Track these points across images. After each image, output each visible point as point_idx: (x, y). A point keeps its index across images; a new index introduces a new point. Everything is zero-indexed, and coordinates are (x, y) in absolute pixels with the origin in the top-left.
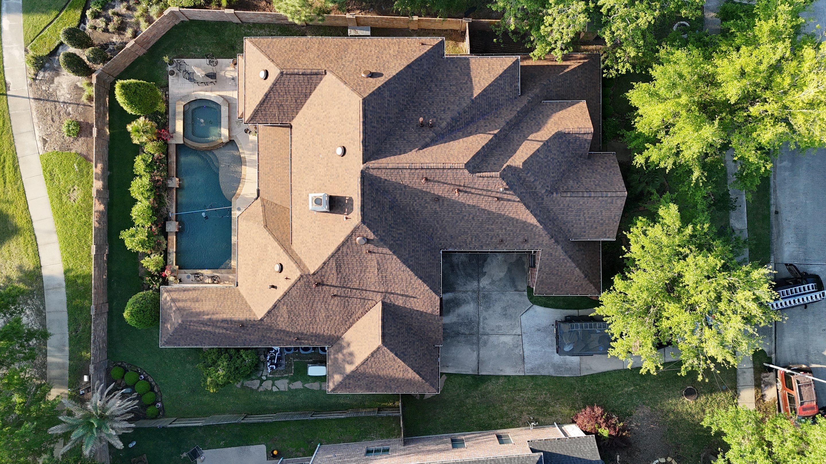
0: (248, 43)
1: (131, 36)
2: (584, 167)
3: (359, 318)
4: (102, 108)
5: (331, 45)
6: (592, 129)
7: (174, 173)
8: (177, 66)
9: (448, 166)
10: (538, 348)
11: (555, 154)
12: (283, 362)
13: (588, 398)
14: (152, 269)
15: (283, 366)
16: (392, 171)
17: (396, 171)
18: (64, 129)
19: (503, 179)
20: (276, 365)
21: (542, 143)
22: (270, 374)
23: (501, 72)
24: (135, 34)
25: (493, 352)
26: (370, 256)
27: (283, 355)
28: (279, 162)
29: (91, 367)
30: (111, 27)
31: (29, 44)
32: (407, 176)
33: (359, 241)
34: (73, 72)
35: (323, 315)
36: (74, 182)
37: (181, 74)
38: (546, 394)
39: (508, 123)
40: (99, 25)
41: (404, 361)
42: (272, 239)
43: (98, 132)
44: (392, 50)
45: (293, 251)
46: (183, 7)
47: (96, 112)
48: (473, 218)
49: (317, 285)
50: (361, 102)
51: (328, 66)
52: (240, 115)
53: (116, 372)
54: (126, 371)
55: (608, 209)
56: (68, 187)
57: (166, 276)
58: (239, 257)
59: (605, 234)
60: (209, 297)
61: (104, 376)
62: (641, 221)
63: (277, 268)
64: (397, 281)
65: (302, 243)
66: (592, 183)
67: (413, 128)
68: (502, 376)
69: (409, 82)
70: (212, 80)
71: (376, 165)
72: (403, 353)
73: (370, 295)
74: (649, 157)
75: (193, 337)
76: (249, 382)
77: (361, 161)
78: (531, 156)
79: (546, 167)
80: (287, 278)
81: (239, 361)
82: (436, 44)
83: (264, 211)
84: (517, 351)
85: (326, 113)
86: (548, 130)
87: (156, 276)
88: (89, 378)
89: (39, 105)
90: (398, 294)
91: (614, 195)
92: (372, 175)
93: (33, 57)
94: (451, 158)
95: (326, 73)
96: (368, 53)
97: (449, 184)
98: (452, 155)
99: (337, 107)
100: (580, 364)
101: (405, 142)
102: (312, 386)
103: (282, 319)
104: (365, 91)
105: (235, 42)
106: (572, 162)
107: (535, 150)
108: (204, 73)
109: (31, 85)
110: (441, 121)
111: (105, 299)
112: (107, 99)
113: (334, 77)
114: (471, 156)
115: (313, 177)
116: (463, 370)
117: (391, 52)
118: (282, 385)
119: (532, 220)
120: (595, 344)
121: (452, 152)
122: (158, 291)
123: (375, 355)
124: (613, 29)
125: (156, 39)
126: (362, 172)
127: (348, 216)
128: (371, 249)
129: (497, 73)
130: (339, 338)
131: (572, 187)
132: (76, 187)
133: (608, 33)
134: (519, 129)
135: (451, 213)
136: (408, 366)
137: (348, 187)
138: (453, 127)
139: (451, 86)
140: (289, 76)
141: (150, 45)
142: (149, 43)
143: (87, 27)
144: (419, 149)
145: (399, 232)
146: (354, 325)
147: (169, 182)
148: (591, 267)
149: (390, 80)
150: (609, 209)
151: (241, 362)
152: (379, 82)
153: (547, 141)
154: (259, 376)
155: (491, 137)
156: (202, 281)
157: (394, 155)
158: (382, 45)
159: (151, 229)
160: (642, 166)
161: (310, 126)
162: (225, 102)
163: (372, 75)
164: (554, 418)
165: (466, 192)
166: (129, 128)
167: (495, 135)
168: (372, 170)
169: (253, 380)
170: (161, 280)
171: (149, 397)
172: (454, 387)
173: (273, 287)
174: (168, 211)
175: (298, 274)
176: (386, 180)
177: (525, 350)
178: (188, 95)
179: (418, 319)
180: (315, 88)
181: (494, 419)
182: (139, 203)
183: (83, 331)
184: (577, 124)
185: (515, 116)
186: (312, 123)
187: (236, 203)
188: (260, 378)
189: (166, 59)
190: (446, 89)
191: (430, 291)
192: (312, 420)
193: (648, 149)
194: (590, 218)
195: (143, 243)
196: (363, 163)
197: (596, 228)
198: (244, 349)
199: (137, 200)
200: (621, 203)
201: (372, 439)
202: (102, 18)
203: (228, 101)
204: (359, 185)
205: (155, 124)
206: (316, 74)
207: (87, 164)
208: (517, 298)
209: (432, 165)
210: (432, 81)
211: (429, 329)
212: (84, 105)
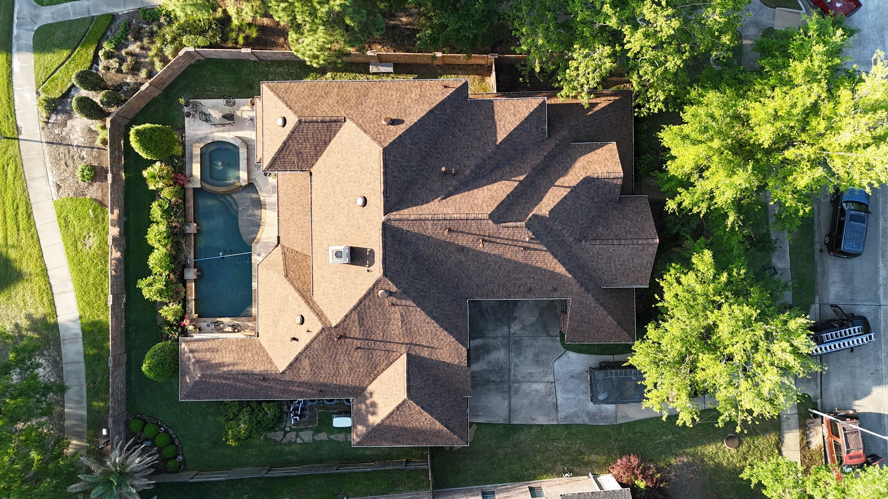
0: (265, 87)
1: (145, 76)
2: (615, 212)
3: (384, 370)
4: (117, 153)
5: (351, 89)
6: (622, 174)
7: (191, 218)
8: (193, 107)
9: (471, 216)
10: (571, 396)
11: (583, 200)
12: (307, 413)
13: (624, 447)
14: (171, 318)
15: (308, 417)
16: (415, 222)
17: (419, 222)
18: (78, 174)
19: (529, 229)
20: (300, 416)
21: (569, 190)
22: (294, 425)
23: (527, 115)
24: (150, 75)
25: (525, 401)
26: (393, 309)
27: (307, 406)
28: (300, 208)
29: (110, 420)
30: (124, 68)
31: (40, 86)
32: (430, 226)
33: (381, 294)
34: (87, 116)
35: (347, 367)
36: (89, 229)
37: (197, 116)
38: (580, 443)
39: (534, 168)
40: (112, 65)
41: (430, 414)
42: (293, 289)
43: (113, 178)
44: (414, 94)
45: (314, 303)
46: (199, 47)
47: (111, 158)
48: (499, 267)
49: (339, 338)
50: (382, 152)
51: (347, 113)
52: (258, 160)
53: (136, 425)
54: (145, 423)
55: (639, 256)
56: (84, 234)
57: (185, 325)
58: (260, 306)
59: (638, 281)
60: (230, 348)
61: (123, 429)
62: (674, 268)
63: (299, 320)
64: (422, 333)
65: (324, 294)
66: (622, 230)
67: (436, 176)
68: (535, 425)
69: (432, 128)
70: (229, 122)
71: (398, 217)
72: (429, 405)
73: (394, 347)
74: (681, 202)
75: (214, 390)
76: (273, 433)
77: (383, 213)
78: (558, 204)
79: (574, 214)
80: (308, 331)
81: (261, 415)
82: (460, 87)
83: (285, 259)
84: (550, 399)
85: (346, 161)
86: (576, 175)
87: (175, 325)
88: (108, 432)
89: (52, 150)
90: (423, 346)
91: (645, 242)
92: (394, 227)
93: (44, 100)
94: (475, 208)
95: (345, 121)
96: (389, 97)
97: (473, 234)
98: (475, 204)
99: (357, 155)
100: (616, 412)
101: (427, 191)
102: (337, 437)
103: (304, 372)
104: (385, 140)
105: (253, 80)
106: (602, 207)
107: (562, 197)
108: (221, 115)
109: (43, 129)
110: (464, 169)
111: (123, 349)
112: (122, 142)
113: (354, 125)
114: (496, 205)
115: (334, 226)
116: (494, 419)
117: (413, 95)
118: (307, 436)
119: (560, 269)
120: (631, 391)
121: (476, 202)
122: (178, 340)
123: (401, 409)
124: (641, 73)
125: (172, 80)
126: (384, 224)
127: (369, 269)
128: (394, 302)
129: (523, 116)
130: (364, 389)
131: (601, 234)
132: (91, 234)
133: (635, 77)
134: (546, 174)
135: (476, 263)
136: (436, 419)
137: (369, 238)
138: (478, 174)
139: (475, 130)
140: (307, 124)
141: (165, 86)
142: (164, 83)
143: (100, 68)
144: (442, 199)
145: (423, 283)
146: (379, 377)
147: (187, 228)
148: (624, 314)
149: (411, 127)
150: (641, 257)
151: (264, 416)
152: (401, 129)
153: (574, 187)
154: (283, 427)
155: (516, 184)
156: (221, 331)
157: (416, 205)
158: (403, 88)
159: (169, 278)
160: (674, 212)
161: (330, 174)
162: (243, 144)
163: (394, 122)
164: (589, 469)
165: (491, 242)
166: (145, 173)
167: (521, 182)
168: (393, 222)
169: (276, 431)
170: (180, 330)
171: (169, 451)
172: (485, 437)
173: (294, 339)
174: (186, 258)
175: (320, 327)
176: (408, 231)
177: (558, 398)
178: (205, 138)
179: (445, 371)
180: (335, 135)
181: (526, 470)
182: (156, 251)
183: (101, 383)
184: (607, 168)
185: (542, 161)
186: (332, 171)
187: (256, 248)
188: (283, 430)
189: (182, 101)
190: (470, 134)
191: (456, 342)
192: (338, 474)
193: (680, 194)
194: (622, 265)
195: (160, 292)
196: (384, 215)
197: (628, 275)
198: (266, 401)
199: (153, 248)
200: (653, 250)
201: (401, 492)
202: (116, 59)
203: (246, 143)
204: (381, 237)
205: (170, 168)
206: (335, 121)
207: (102, 210)
208: (549, 343)
209: (455, 216)
210: (455, 126)
211: (456, 380)
212: (99, 148)
